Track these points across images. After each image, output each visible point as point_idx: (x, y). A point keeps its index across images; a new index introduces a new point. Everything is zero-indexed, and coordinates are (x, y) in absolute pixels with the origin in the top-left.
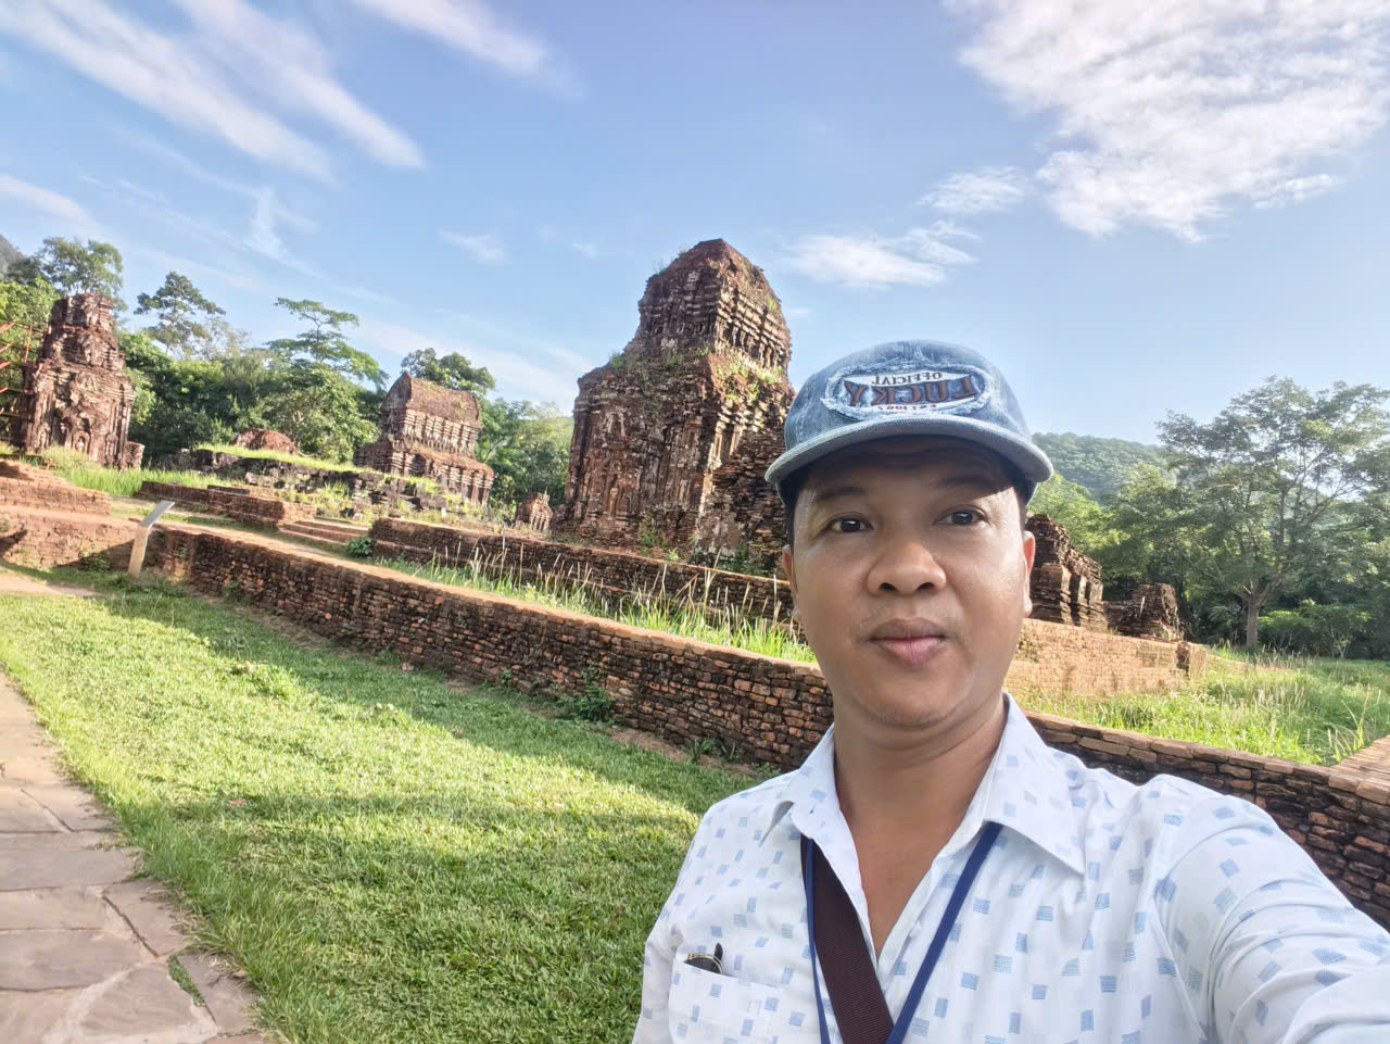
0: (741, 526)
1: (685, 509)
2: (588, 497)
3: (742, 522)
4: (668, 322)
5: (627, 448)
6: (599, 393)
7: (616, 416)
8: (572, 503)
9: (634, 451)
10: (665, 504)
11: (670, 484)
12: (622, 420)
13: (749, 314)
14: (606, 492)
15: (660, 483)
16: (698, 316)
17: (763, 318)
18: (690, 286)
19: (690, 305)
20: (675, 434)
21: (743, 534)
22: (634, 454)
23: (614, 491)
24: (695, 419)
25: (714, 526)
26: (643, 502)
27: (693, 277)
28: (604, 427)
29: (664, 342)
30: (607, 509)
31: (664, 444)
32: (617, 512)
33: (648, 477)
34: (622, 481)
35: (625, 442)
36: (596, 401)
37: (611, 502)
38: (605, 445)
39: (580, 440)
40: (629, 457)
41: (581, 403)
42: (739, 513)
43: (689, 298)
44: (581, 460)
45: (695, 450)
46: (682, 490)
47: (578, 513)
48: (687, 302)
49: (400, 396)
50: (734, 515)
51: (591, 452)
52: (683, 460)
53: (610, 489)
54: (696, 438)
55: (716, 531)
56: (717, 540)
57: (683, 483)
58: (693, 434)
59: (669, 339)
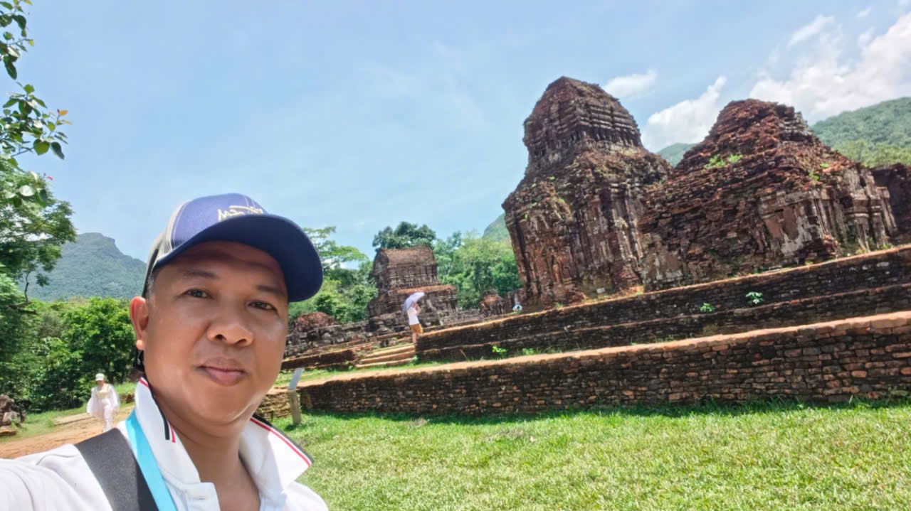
0: (676, 253)
1: (611, 261)
2: (537, 277)
3: (675, 250)
4: (548, 144)
5: (554, 235)
6: (519, 208)
7: (538, 218)
8: (528, 285)
9: (559, 235)
10: (595, 263)
11: (593, 248)
12: (543, 218)
13: (601, 116)
14: (550, 269)
15: (586, 250)
16: (567, 132)
17: (613, 116)
18: (555, 115)
19: (559, 127)
20: (583, 214)
21: (679, 258)
22: (561, 238)
23: (556, 267)
24: (593, 198)
25: (654, 261)
26: (579, 266)
27: (554, 108)
28: (533, 227)
29: (550, 158)
30: (556, 280)
31: (578, 223)
32: (564, 280)
33: (575, 250)
34: (559, 259)
35: (551, 232)
36: (519, 214)
37: (557, 275)
38: (537, 239)
39: (518, 243)
40: (558, 241)
41: (509, 219)
42: (670, 245)
43: (557, 123)
44: (524, 256)
45: (603, 220)
46: (604, 249)
47: (535, 290)
48: (556, 126)
49: (382, 264)
50: (667, 247)
51: (528, 249)
52: (596, 228)
53: (552, 266)
54: (599, 210)
55: (657, 263)
56: (660, 269)
57: (603, 243)
58: (596, 209)
59: (553, 154)
